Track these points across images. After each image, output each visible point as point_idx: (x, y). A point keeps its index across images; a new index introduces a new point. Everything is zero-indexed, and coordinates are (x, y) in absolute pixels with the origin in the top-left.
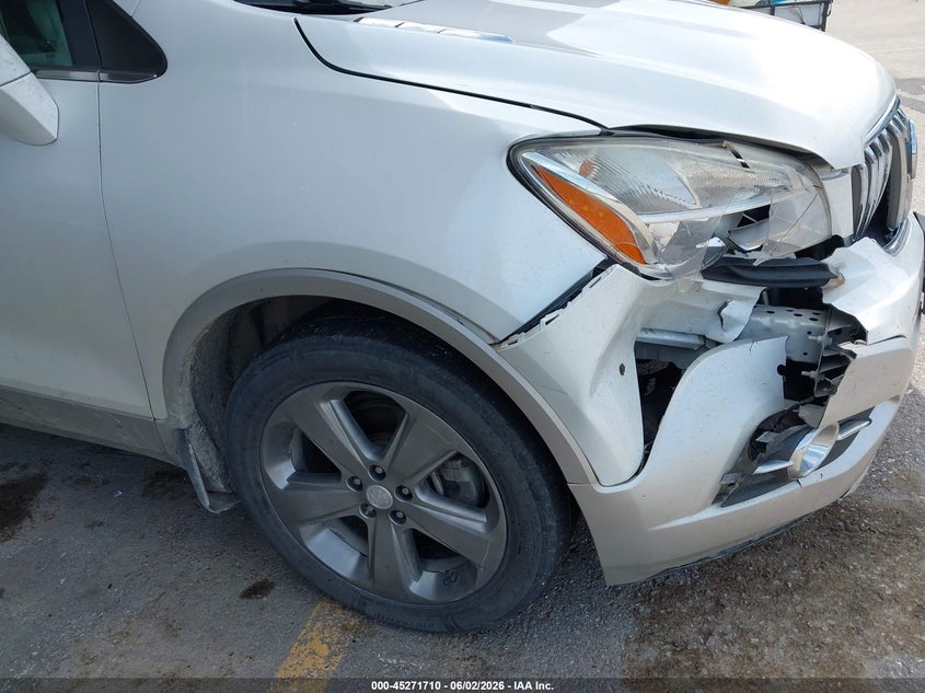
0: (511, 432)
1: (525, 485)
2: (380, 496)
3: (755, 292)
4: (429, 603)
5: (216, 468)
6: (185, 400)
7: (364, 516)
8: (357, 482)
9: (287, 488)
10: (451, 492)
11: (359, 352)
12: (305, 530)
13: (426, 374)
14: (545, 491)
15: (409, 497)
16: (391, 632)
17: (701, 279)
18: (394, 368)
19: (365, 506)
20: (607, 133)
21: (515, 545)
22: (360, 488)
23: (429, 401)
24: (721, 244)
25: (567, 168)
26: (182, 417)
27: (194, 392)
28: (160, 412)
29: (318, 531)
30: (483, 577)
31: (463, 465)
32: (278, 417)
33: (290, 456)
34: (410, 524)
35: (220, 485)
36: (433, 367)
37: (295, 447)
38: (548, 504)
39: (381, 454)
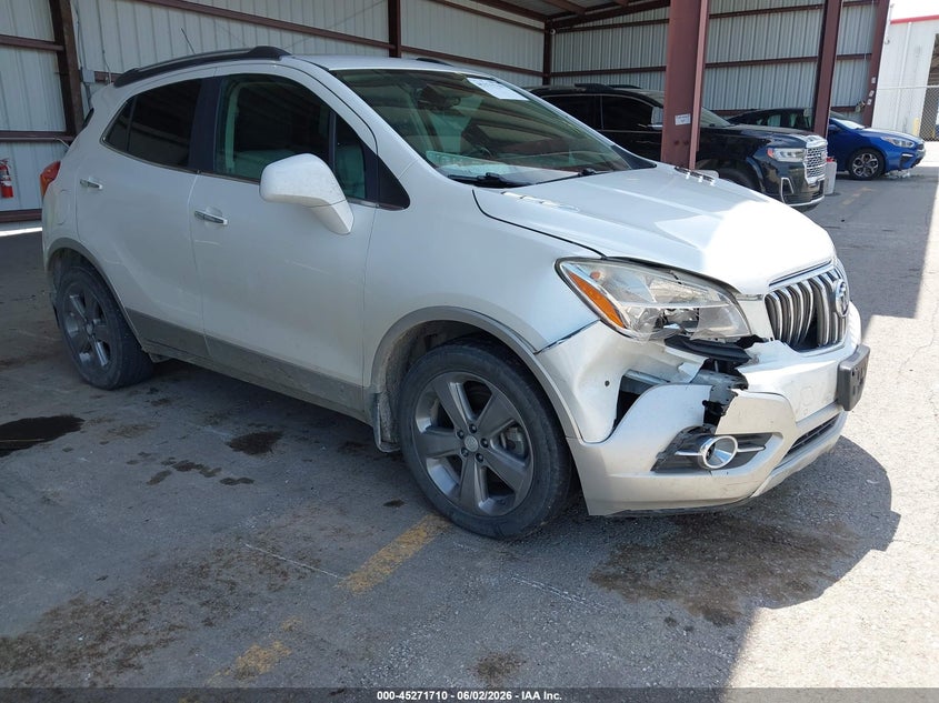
0: (542, 410)
1: (545, 441)
2: (472, 443)
3: (701, 360)
4: (488, 516)
5: (388, 424)
6: (382, 375)
7: (462, 456)
8: (462, 434)
9: (425, 433)
10: (511, 448)
11: (474, 355)
12: (430, 461)
13: (504, 372)
14: (555, 447)
15: (486, 446)
16: (464, 534)
17: (664, 345)
18: (489, 366)
19: (464, 449)
20: (604, 259)
21: (537, 480)
22: (462, 438)
23: (503, 387)
24: (678, 328)
25: (583, 273)
26: (378, 386)
27: (387, 375)
28: (367, 384)
29: (436, 464)
30: (518, 500)
31: (519, 431)
32: (428, 389)
33: (430, 415)
34: (485, 463)
35: (388, 435)
36: (508, 368)
37: (434, 410)
38: (556, 455)
39: (475, 418)
